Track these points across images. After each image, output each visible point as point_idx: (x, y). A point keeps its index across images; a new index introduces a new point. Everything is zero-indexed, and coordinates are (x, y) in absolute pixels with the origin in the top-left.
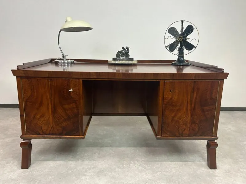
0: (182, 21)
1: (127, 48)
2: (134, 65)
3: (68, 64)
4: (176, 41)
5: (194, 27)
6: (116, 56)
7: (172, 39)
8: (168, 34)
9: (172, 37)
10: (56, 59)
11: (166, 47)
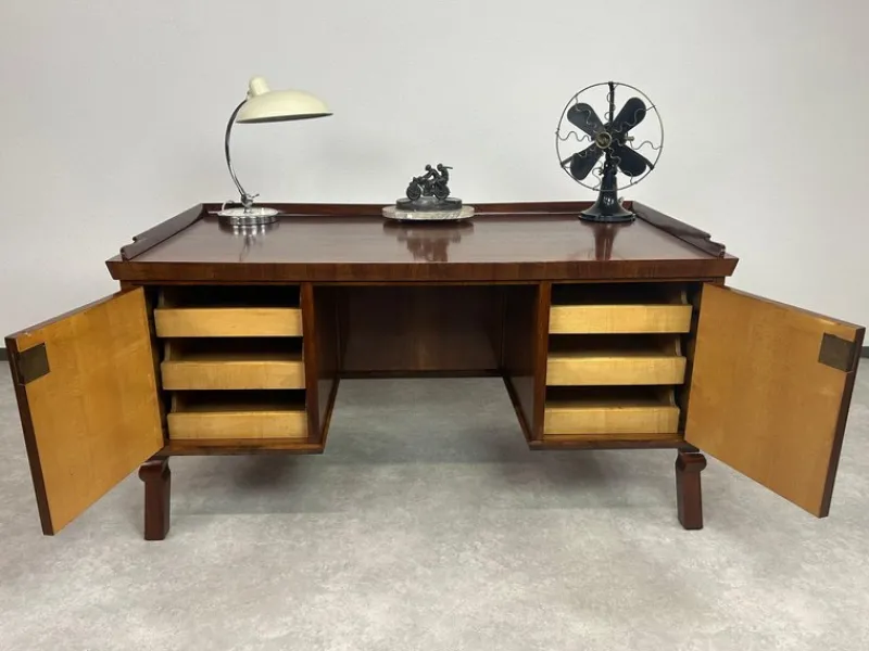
0: (611, 84)
1: (440, 167)
3: (259, 225)
4: (591, 147)
7: (580, 142)
10: (218, 207)
11: (563, 164)
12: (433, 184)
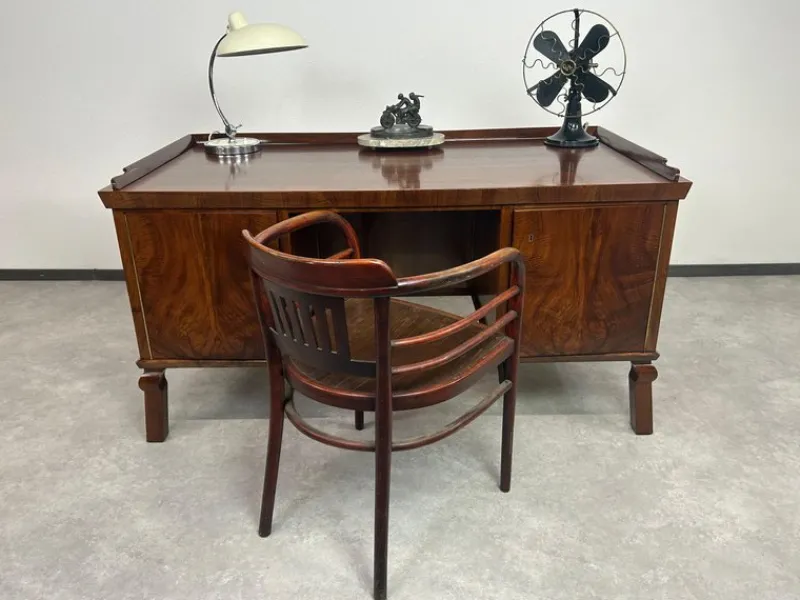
0: (576, 12)
1: (412, 96)
2: (436, 150)
3: (242, 154)
4: (557, 74)
5: (611, 31)
6: (382, 121)
7: (545, 69)
8: (535, 54)
9: (547, 61)
10: (205, 137)
11: (529, 91)
12: (406, 112)
